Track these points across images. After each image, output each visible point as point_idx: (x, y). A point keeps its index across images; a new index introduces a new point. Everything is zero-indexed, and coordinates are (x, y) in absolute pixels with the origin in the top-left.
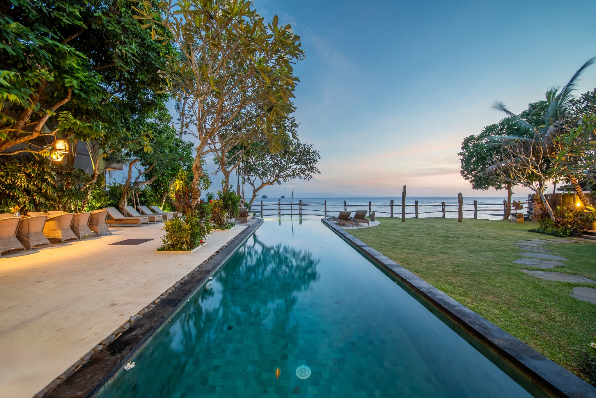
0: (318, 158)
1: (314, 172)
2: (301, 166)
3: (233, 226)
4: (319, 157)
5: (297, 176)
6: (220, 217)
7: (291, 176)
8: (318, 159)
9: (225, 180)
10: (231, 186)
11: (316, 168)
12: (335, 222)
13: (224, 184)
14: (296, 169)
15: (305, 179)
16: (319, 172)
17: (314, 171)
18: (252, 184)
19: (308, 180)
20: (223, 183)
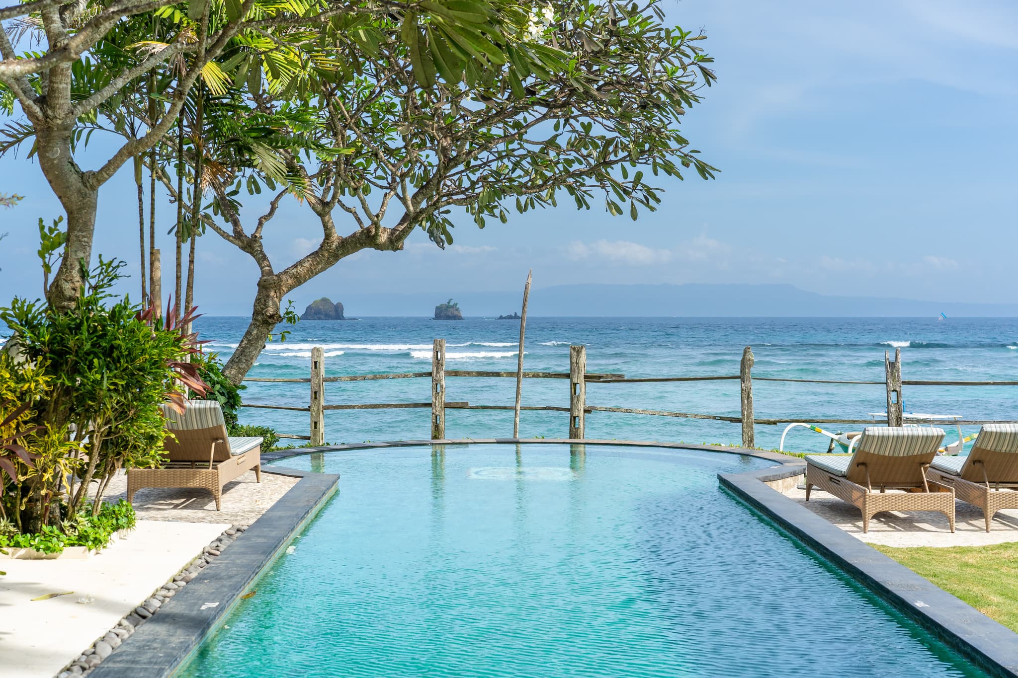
0: (700, 79)
1: (669, 169)
2: (587, 128)
3: (117, 528)
4: (706, 73)
5: (562, 193)
6: (24, 470)
7: (521, 189)
8: (699, 87)
9: (63, 227)
10: (110, 272)
11: (681, 141)
12: (818, 495)
13: (56, 258)
14: (551, 143)
15: (614, 207)
16: (704, 170)
17: (676, 161)
18: (250, 245)
19: (634, 215)
20: (46, 250)
